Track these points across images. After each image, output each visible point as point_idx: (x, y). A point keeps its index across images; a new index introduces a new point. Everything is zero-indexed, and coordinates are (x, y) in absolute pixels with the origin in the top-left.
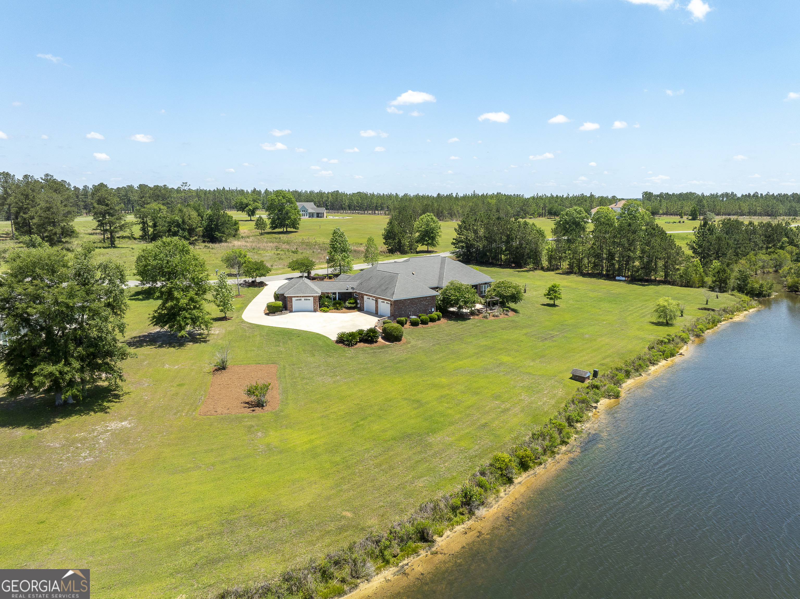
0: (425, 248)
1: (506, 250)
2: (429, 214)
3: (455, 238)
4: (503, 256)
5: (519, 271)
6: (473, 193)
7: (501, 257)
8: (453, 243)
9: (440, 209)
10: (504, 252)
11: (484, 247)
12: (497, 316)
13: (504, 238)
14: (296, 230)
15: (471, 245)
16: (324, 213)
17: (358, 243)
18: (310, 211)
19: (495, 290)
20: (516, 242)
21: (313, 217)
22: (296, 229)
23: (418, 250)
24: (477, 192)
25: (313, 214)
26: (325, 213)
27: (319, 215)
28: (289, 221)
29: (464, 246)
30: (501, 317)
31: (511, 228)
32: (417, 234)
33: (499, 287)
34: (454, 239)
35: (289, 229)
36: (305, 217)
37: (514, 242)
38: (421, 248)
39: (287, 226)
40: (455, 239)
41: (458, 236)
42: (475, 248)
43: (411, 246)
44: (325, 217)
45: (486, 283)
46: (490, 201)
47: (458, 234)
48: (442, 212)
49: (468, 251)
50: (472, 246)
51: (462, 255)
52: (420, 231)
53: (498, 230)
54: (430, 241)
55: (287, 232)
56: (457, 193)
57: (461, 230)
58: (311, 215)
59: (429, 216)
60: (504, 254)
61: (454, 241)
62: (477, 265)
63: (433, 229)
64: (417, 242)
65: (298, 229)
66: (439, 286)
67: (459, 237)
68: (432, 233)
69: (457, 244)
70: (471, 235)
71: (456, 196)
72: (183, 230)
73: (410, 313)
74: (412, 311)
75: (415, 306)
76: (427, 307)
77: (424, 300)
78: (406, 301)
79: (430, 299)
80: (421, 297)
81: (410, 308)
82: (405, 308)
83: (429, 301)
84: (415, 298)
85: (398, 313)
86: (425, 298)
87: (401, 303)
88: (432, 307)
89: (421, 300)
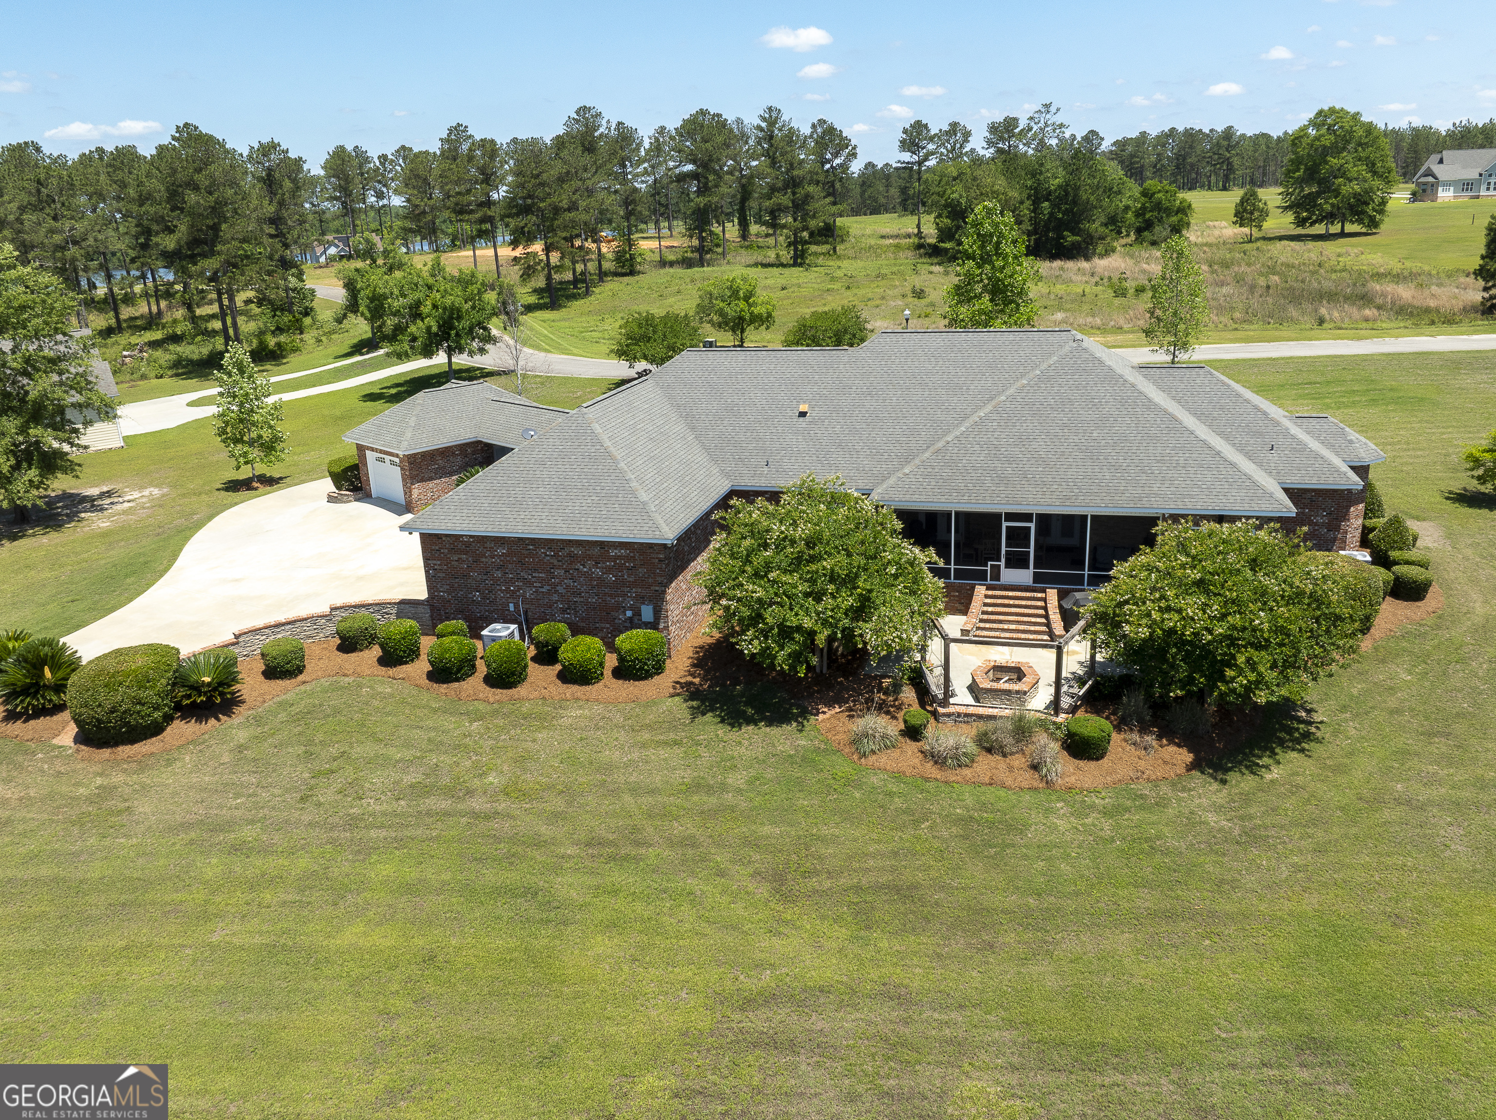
55: (1343, 234)
73: (512, 607)
74: (524, 596)
75: (543, 579)
76: (611, 595)
77: (590, 558)
78: (488, 545)
79: (628, 558)
80: (570, 541)
81: (511, 581)
82: (485, 577)
83: (620, 568)
84: (533, 541)
85: (448, 592)
86: (597, 550)
87: (462, 552)
88: (642, 599)
89: (572, 557)
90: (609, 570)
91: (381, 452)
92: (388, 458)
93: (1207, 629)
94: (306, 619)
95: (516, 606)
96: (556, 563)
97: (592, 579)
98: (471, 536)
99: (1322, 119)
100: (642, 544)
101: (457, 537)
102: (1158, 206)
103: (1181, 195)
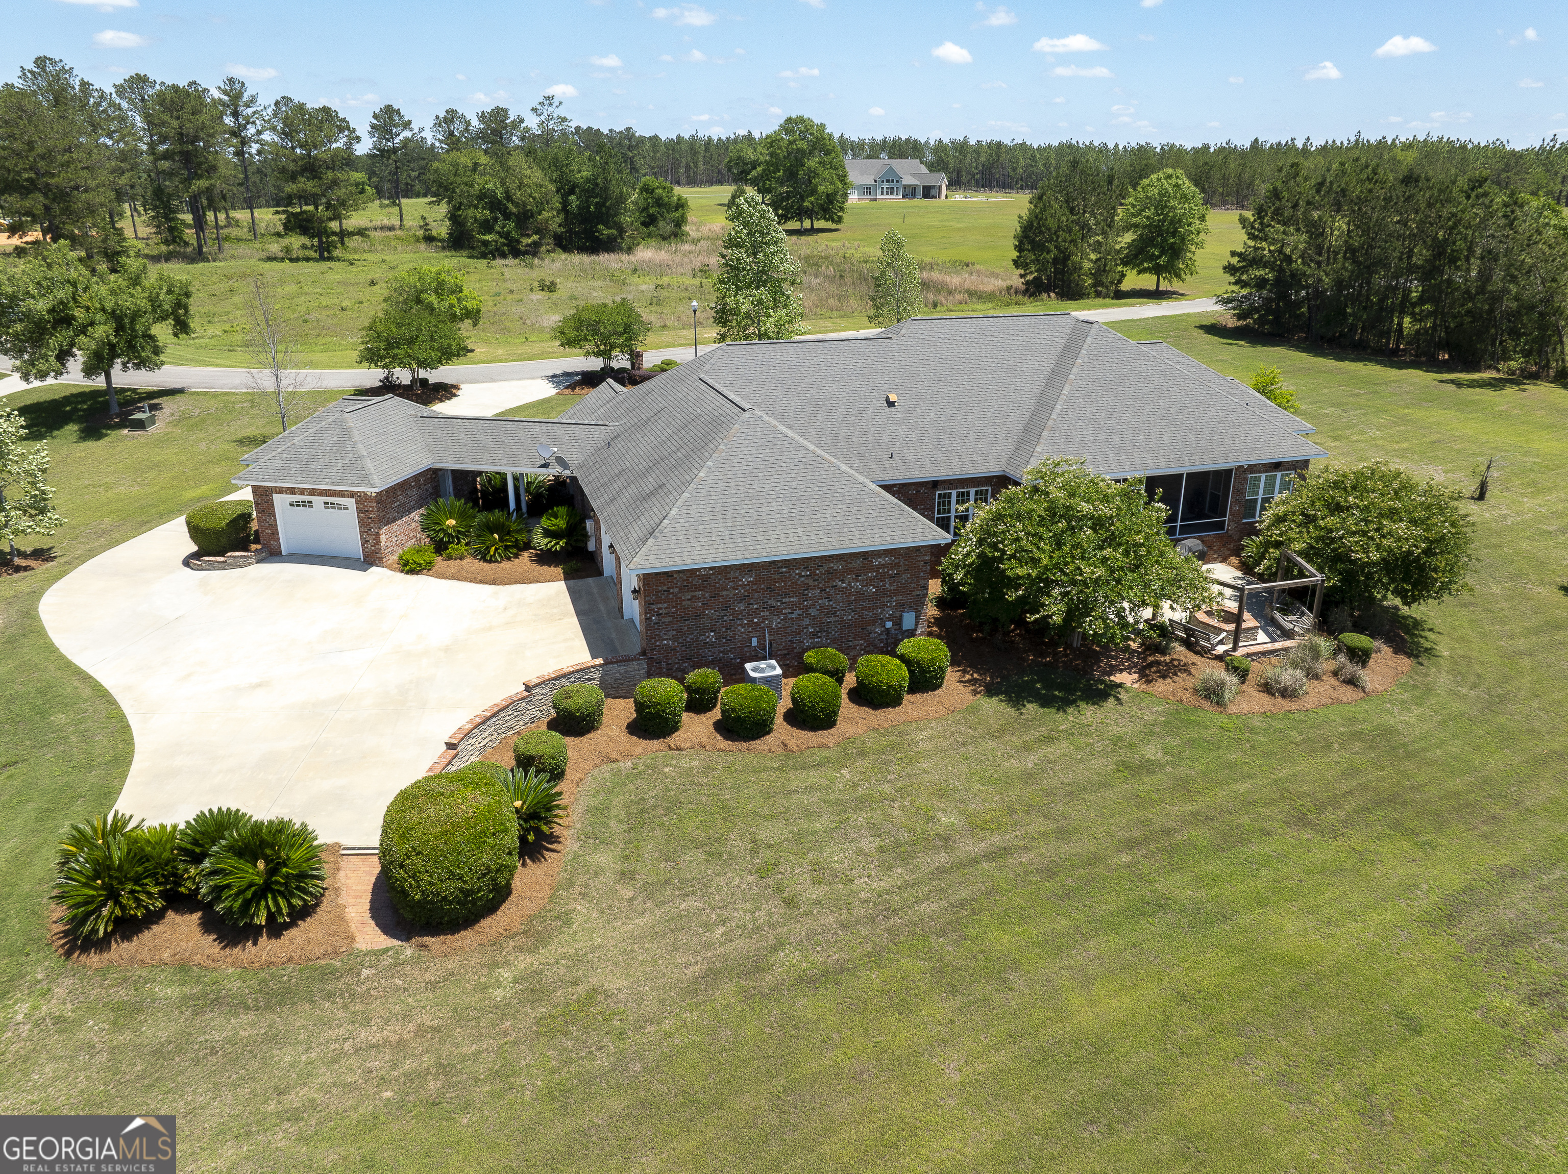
0: (1148, 281)
1: (1422, 300)
2: (1170, 171)
3: (1240, 249)
4: (1407, 320)
5: (1458, 384)
6: (1353, 139)
7: (1400, 324)
8: (1230, 269)
9: (1246, 176)
10: (1414, 305)
11: (1339, 284)
12: (1287, 693)
13: (1421, 255)
14: (834, 226)
15: (1293, 275)
16: (940, 187)
17: (961, 262)
18: (908, 180)
19: (1309, 520)
20: (1468, 270)
21: (914, 195)
22: (833, 221)
23: (1126, 286)
24: (1365, 136)
25: (914, 189)
26: (944, 188)
27: (928, 192)
28: (812, 199)
29: (1267, 280)
30: (1309, 702)
31: (1454, 215)
32: (1128, 237)
33: (1336, 508)
34: (1233, 254)
35: (819, 224)
36: (894, 196)
37: (1458, 268)
38: (1133, 280)
39: (810, 214)
40: (1240, 255)
41: (1251, 243)
42: (1307, 287)
43: (1100, 271)
44: (943, 196)
45: (1277, 466)
46: (1400, 155)
47: (1252, 237)
48: (1250, 185)
49: (1283, 296)
50: (1296, 279)
51: (1257, 310)
52: (1136, 226)
53: (1404, 223)
54: (1162, 261)
55: (813, 231)
56: (1308, 139)
57: (1261, 223)
58: (910, 192)
59: (1169, 177)
60: (1413, 315)
61: (1235, 261)
62: (1304, 350)
63: (1180, 221)
64: (1125, 263)
65: (839, 220)
66: (1012, 473)
67: (1256, 249)
68: (1174, 234)
69: (1243, 270)
70: (1297, 241)
71: (1305, 145)
72: (507, 216)
73: (755, 642)
74: (770, 627)
75: (794, 604)
76: (869, 609)
77: (851, 571)
78: (732, 575)
79: (892, 566)
80: (830, 556)
81: (756, 613)
82: (723, 613)
83: (882, 577)
84: (787, 563)
85: (674, 639)
86: (859, 562)
87: (697, 588)
88: (902, 607)
89: (831, 573)
90: (870, 581)
91: (302, 492)
92: (318, 501)
93: (1415, 546)
94: (507, 706)
95: (761, 639)
96: (811, 582)
97: (850, 594)
98: (710, 568)
99: (790, 124)
100: (908, 548)
101: (692, 572)
102: (659, 202)
103: (678, 190)
